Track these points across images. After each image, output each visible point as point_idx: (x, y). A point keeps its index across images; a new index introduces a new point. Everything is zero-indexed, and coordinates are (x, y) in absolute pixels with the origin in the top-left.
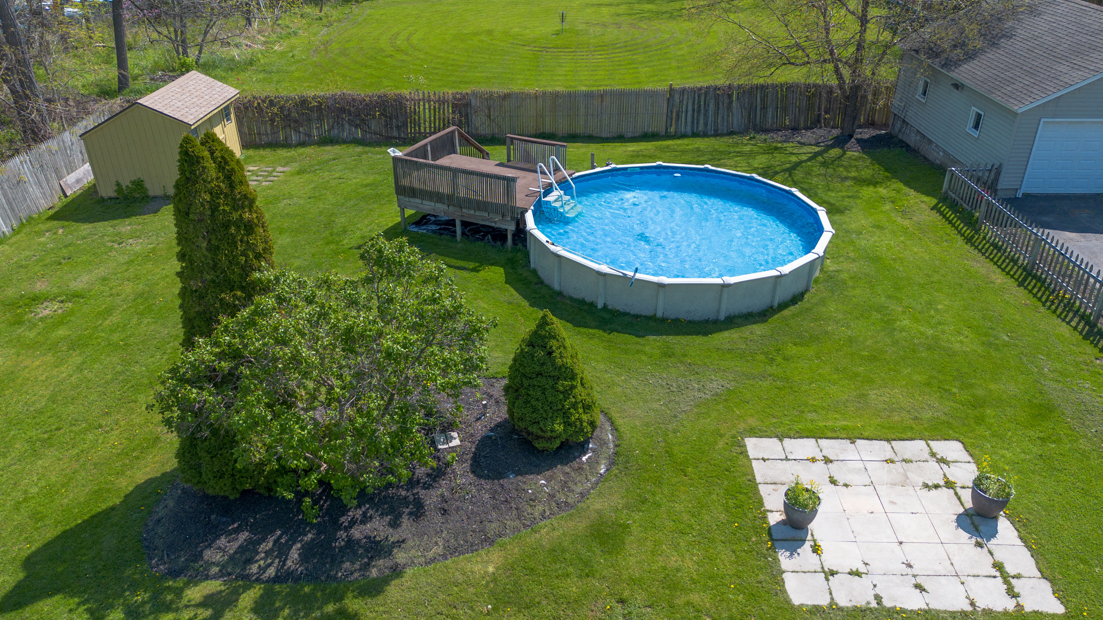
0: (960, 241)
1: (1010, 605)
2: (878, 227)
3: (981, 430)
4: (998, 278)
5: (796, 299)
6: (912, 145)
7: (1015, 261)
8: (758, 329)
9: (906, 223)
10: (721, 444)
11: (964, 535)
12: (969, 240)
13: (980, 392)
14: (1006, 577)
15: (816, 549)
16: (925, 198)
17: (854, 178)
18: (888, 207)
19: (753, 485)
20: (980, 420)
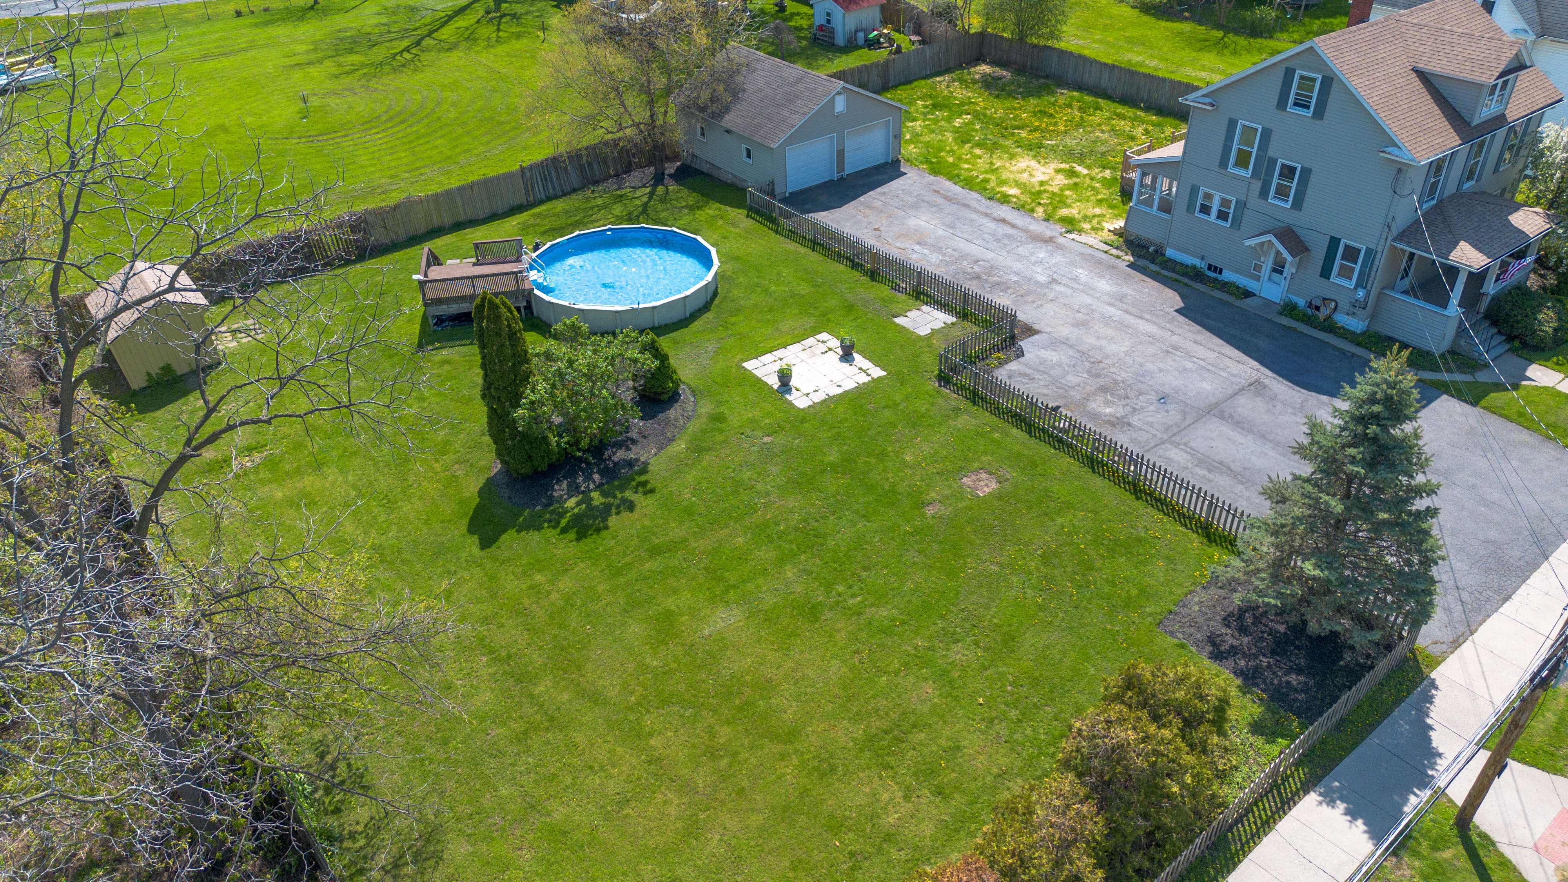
0: (772, 234)
1: (869, 378)
2: (724, 237)
3: (831, 324)
4: (802, 250)
5: (715, 294)
6: (705, 170)
7: (805, 238)
8: (709, 316)
9: (737, 230)
10: (734, 370)
11: (844, 364)
12: (776, 232)
13: (822, 309)
14: (865, 371)
15: (797, 390)
16: (740, 211)
17: (686, 207)
18: (720, 222)
19: (759, 380)
20: (829, 320)
